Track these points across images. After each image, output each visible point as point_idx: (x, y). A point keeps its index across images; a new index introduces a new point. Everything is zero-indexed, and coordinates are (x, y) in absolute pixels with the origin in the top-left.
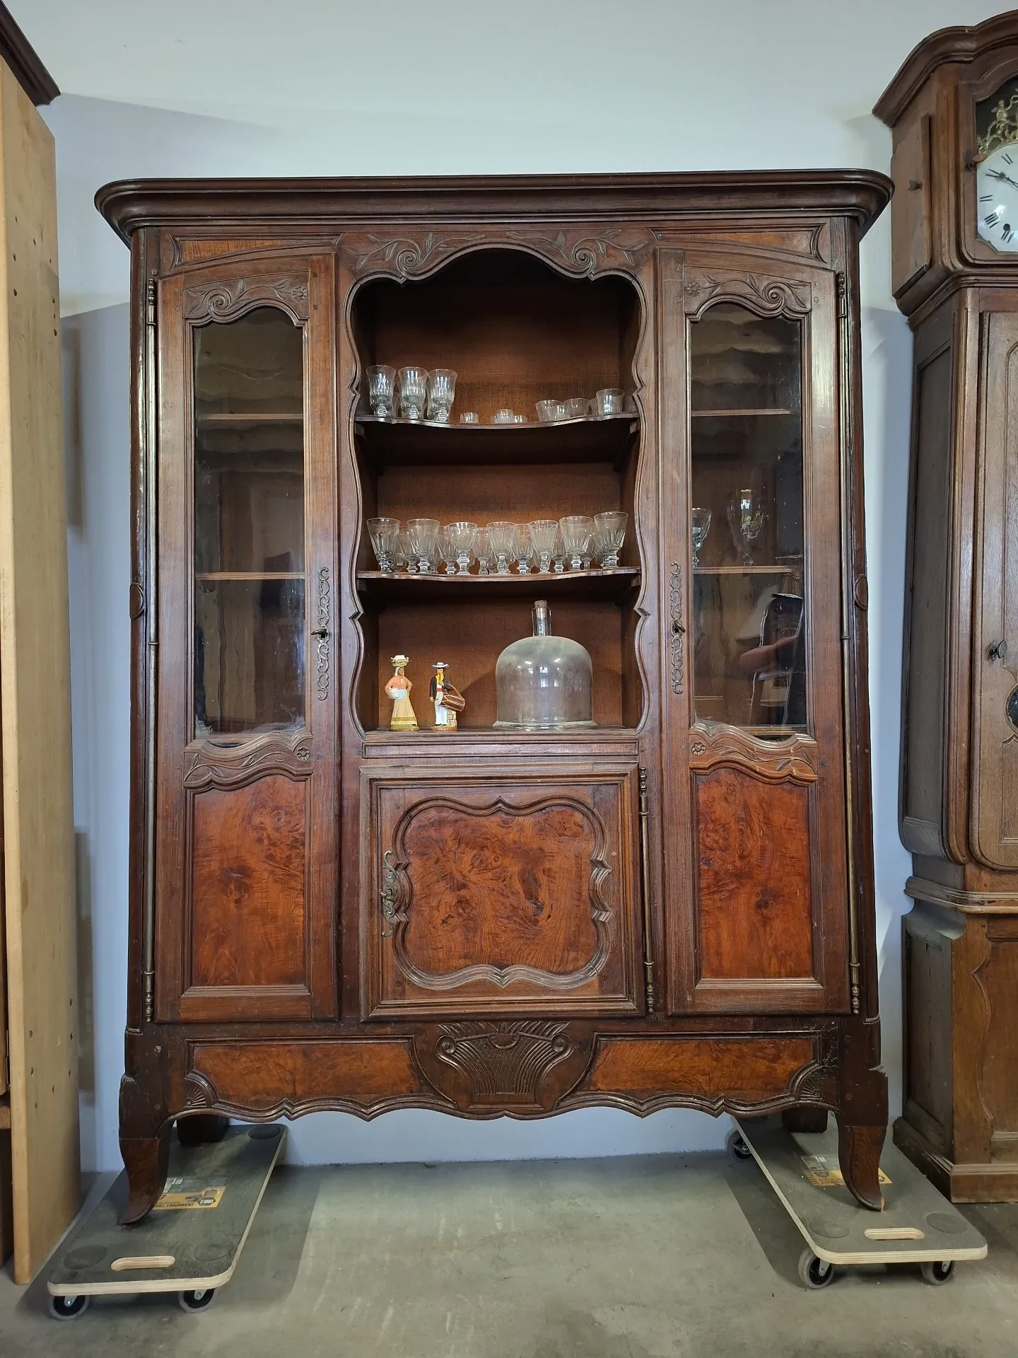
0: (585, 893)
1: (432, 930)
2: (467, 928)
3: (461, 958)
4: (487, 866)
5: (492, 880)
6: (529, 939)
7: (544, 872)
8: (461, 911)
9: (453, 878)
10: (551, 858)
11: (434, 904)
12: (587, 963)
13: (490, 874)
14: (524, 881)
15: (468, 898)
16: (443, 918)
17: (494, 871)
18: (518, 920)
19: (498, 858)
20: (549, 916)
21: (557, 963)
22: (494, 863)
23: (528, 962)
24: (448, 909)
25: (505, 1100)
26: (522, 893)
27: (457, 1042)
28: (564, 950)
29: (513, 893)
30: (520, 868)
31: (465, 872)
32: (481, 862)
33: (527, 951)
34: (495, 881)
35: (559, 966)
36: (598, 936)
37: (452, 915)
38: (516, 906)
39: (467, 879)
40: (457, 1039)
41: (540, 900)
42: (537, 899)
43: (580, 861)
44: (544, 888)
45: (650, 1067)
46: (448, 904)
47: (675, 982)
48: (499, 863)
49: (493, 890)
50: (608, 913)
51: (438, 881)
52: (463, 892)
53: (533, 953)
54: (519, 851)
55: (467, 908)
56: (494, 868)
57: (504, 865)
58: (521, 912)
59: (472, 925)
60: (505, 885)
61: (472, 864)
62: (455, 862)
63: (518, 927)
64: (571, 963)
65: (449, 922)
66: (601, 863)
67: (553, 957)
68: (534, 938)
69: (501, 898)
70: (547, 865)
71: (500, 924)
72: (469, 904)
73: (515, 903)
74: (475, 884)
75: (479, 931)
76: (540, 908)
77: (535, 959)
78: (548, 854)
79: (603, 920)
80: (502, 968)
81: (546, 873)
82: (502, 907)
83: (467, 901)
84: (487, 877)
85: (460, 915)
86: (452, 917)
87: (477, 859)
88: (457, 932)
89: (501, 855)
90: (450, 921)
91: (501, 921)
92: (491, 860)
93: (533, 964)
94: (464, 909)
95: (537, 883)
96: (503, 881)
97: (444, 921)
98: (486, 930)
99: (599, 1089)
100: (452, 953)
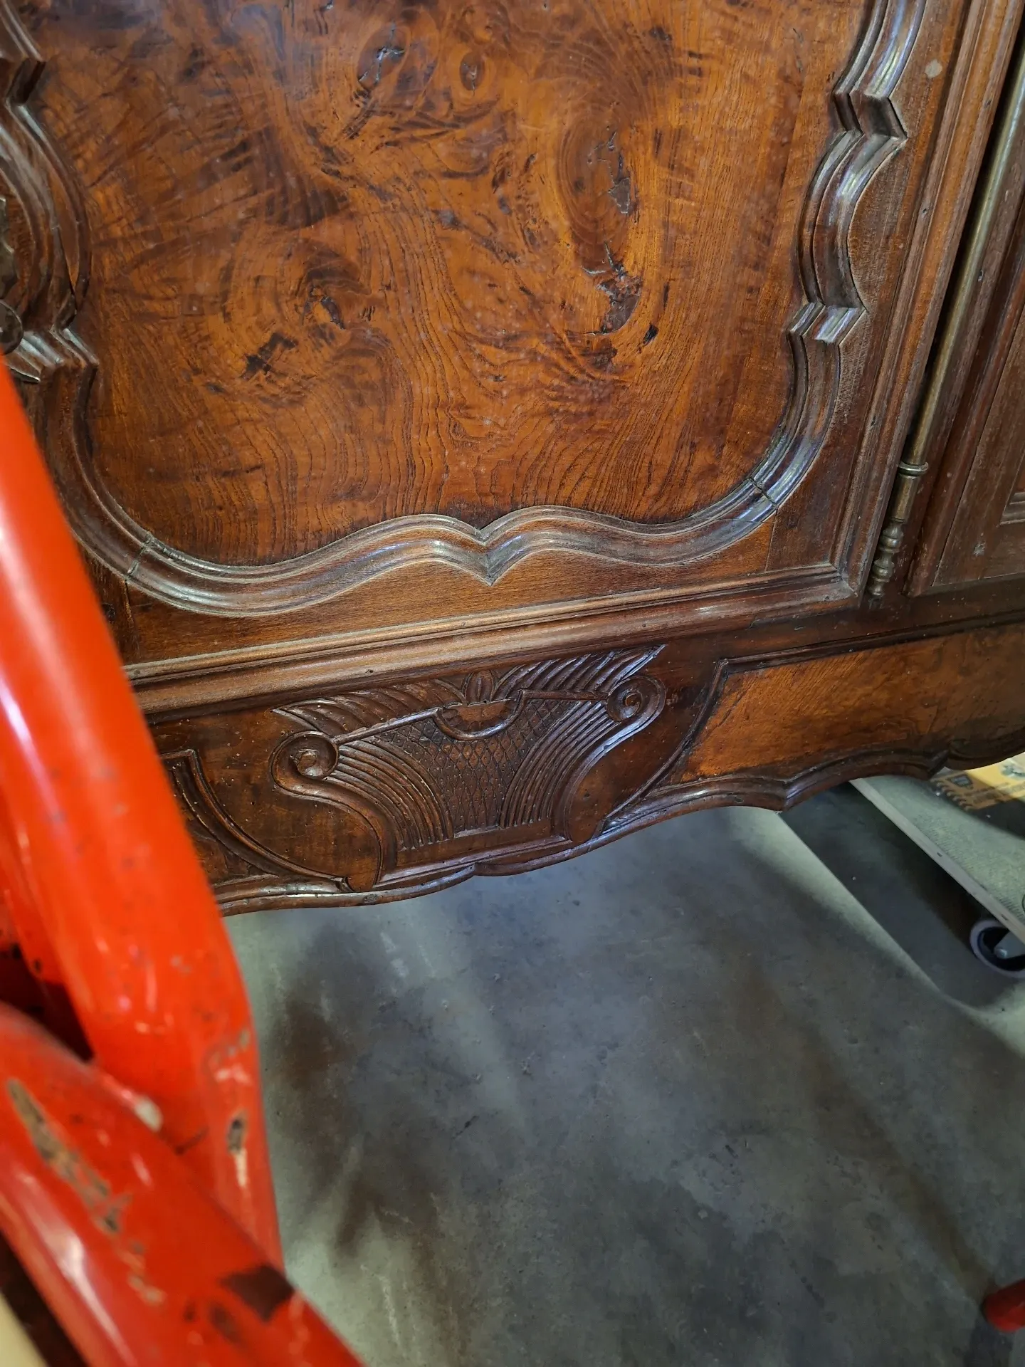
0: (785, 239)
1: (212, 400)
2: (350, 383)
3: (335, 499)
4: (429, 105)
5: (451, 175)
6: (577, 416)
7: (658, 142)
8: (323, 315)
9: (277, 162)
10: (693, 81)
11: (205, 285)
12: (739, 484)
13: (441, 147)
14: (578, 185)
15: (353, 258)
16: (253, 349)
17: (460, 133)
18: (543, 349)
19: (481, 67)
20: (653, 332)
21: (653, 489)
22: (461, 94)
23: (565, 492)
24: (268, 308)
25: (476, 845)
26: (566, 238)
27: (339, 744)
28: (679, 447)
29: (531, 239)
30: (569, 121)
31: (333, 133)
32: (405, 81)
33: (566, 460)
34: (460, 184)
35: (658, 497)
36: (793, 392)
37: (289, 332)
38: (538, 291)
39: (346, 170)
40: (340, 738)
41: (627, 266)
42: (618, 265)
43: (793, 99)
44: (650, 215)
45: (825, 711)
46: (267, 285)
47: (963, 511)
48: (483, 93)
49: (455, 223)
50: (851, 312)
51: (209, 175)
52: (330, 232)
53: (583, 462)
54: (573, 36)
55: (350, 303)
56: (460, 120)
57: (505, 104)
58: (554, 316)
59: (375, 375)
60: (502, 203)
61: (365, 92)
62: (280, 75)
63: (541, 376)
64: (695, 481)
65: (278, 366)
66: (878, 110)
67: (644, 473)
68: (591, 414)
69: (484, 261)
70: (673, 118)
71: (477, 367)
72: (359, 289)
73: (536, 283)
74: (382, 194)
75: (400, 395)
76: (625, 302)
77: (587, 484)
78: (684, 61)
79: (830, 339)
80: (481, 518)
81: (665, 152)
82: (489, 299)
83: (348, 275)
84: (429, 162)
85: (319, 332)
86: (289, 344)
87: (386, 69)
88: (312, 401)
89: (492, 52)
90: (281, 358)
91: (481, 357)
92: (448, 76)
93: (579, 498)
94: (335, 310)
95: (623, 196)
96: (495, 184)
97: (254, 363)
98: (424, 391)
99: (704, 777)
100: (301, 485)
